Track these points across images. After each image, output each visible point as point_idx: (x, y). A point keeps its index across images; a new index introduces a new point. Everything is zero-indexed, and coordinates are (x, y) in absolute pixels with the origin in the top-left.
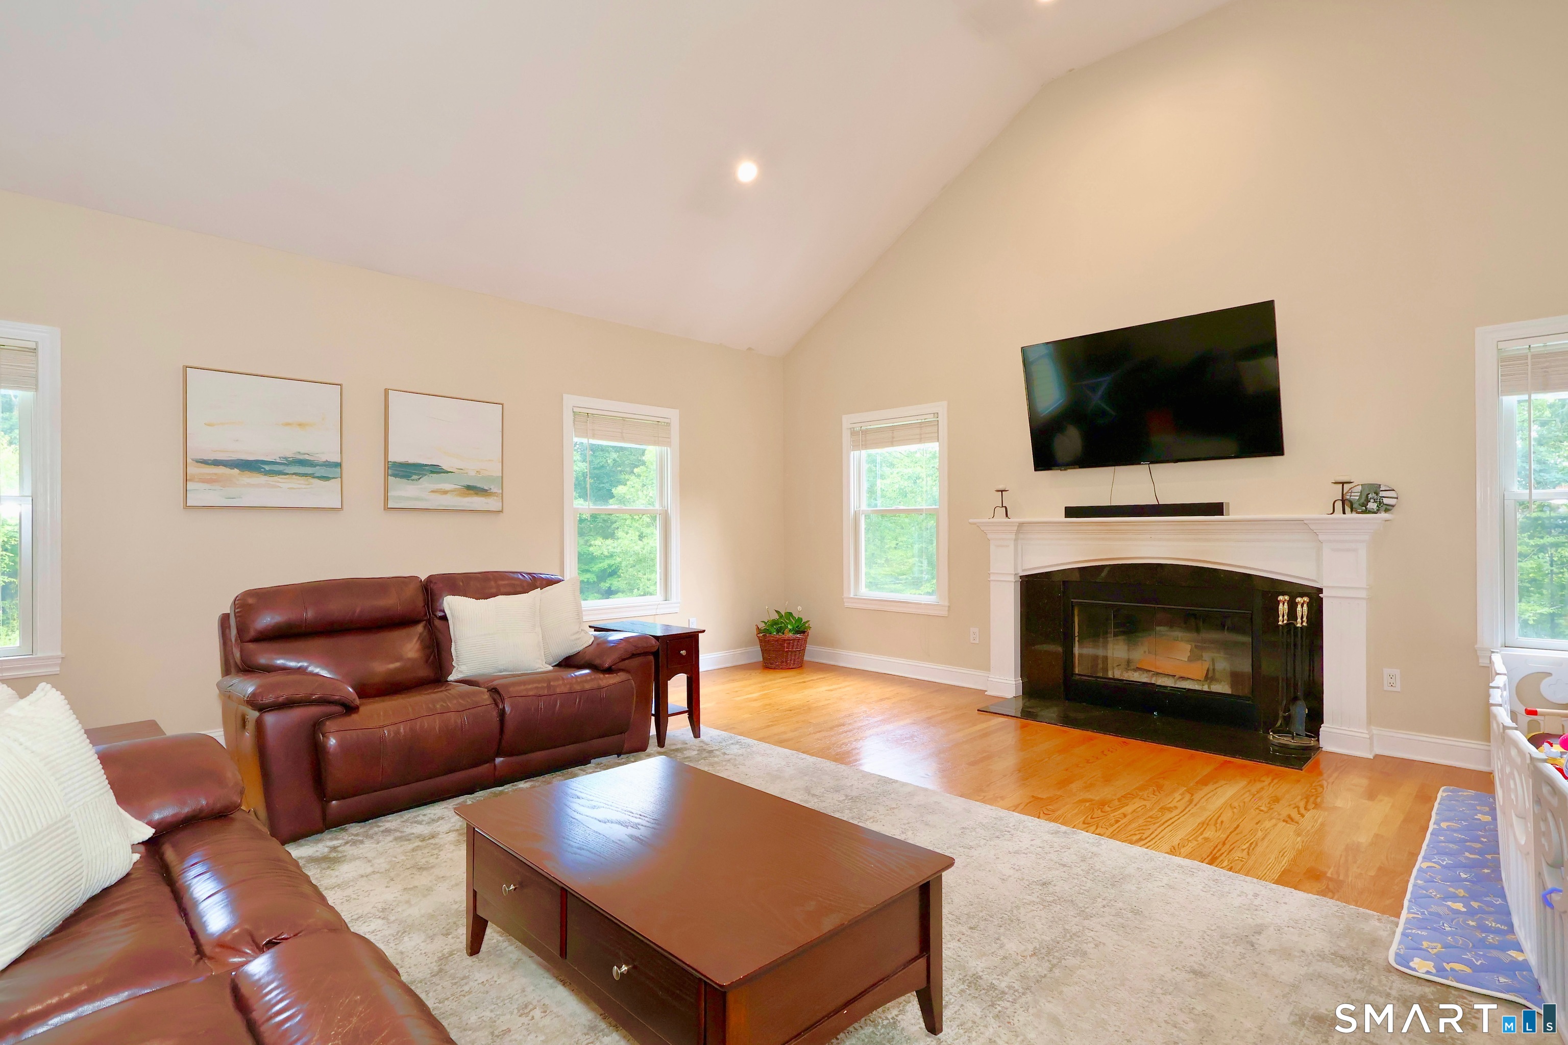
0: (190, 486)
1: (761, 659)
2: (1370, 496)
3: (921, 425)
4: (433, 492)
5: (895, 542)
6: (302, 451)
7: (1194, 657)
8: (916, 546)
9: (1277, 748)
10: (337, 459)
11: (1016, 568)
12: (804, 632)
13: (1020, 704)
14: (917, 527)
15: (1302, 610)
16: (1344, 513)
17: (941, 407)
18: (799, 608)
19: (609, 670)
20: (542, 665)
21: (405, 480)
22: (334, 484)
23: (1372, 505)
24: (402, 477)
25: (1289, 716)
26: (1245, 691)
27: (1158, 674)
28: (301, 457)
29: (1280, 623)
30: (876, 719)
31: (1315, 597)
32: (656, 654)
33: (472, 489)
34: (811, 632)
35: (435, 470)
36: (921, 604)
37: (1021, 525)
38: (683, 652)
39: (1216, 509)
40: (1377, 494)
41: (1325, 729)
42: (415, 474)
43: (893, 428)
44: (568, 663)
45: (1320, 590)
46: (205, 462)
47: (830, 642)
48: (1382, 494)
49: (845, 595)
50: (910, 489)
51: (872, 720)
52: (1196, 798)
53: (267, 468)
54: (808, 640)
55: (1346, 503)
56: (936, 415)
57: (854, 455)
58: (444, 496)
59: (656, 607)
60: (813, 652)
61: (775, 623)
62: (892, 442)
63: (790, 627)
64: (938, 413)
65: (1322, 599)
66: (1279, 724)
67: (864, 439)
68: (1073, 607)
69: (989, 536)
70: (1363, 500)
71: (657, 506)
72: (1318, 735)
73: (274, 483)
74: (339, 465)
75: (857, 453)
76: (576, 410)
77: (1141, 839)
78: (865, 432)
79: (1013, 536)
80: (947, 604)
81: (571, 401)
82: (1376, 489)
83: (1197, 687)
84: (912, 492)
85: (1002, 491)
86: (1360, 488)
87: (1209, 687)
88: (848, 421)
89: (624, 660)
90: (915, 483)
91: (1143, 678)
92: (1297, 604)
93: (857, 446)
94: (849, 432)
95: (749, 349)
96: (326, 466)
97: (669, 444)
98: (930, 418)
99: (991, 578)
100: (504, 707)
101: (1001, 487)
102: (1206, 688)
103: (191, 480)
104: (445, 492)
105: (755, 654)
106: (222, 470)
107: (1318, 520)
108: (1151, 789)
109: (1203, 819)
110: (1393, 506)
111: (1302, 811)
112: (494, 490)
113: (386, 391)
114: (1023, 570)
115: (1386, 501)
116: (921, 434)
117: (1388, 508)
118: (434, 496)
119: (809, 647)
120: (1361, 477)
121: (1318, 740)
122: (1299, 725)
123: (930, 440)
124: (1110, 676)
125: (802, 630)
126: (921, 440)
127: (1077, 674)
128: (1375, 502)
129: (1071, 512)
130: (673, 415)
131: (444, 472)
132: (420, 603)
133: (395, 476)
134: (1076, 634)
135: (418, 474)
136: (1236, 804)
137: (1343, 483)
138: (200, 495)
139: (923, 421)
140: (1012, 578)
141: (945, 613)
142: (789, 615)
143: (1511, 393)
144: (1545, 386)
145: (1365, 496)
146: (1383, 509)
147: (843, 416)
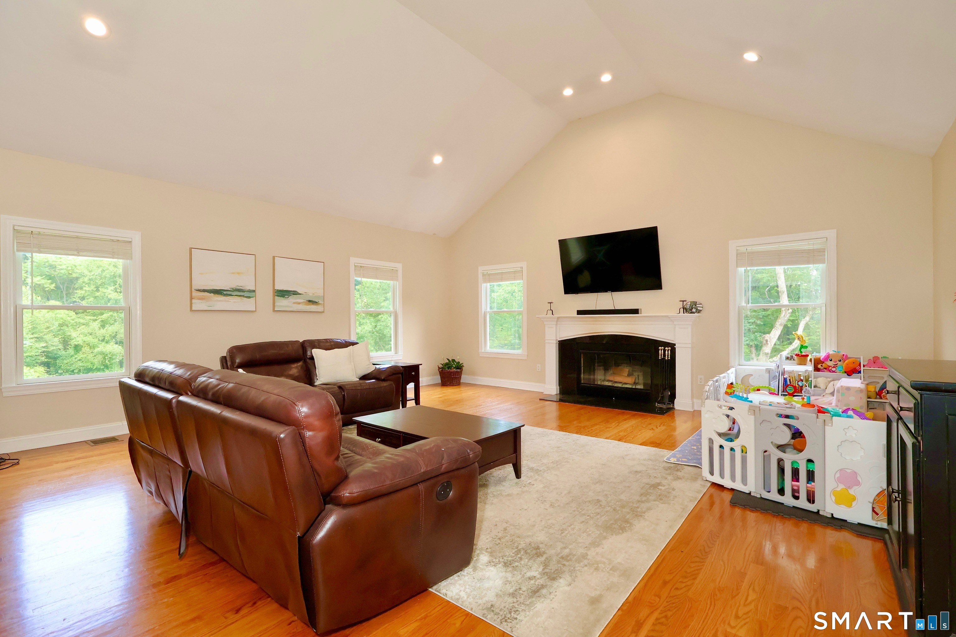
0: (193, 301)
1: (440, 382)
2: (693, 306)
3: (515, 272)
4: (294, 303)
5: (501, 327)
6: (239, 285)
7: (630, 375)
8: (513, 329)
9: (658, 409)
10: (253, 288)
11: (556, 337)
12: (460, 369)
13: (558, 397)
14: (513, 319)
15: (668, 353)
16: (684, 313)
17: (524, 265)
18: (458, 357)
19: (384, 380)
20: (354, 378)
21: (282, 298)
22: (252, 300)
23: (694, 310)
24: (281, 296)
25: (663, 396)
26: (649, 388)
27: (616, 382)
28: (239, 288)
29: (660, 358)
30: (495, 403)
31: (672, 346)
32: (402, 374)
33: (311, 302)
34: (464, 368)
35: (295, 293)
36: (515, 354)
37: (558, 318)
38: (413, 373)
39: (636, 311)
40: (695, 306)
41: (676, 401)
42: (286, 295)
43: (502, 273)
44: (364, 377)
45: (675, 345)
46: (199, 290)
47: (473, 373)
48: (697, 306)
49: (480, 351)
50: (509, 298)
51: (494, 404)
52: (620, 424)
53: (225, 293)
54: (463, 372)
55: (685, 310)
57: (484, 285)
58: (299, 305)
59: (391, 357)
60: (464, 378)
61: (447, 364)
62: (502, 280)
63: (454, 366)
64: (523, 267)
65: (675, 348)
66: (659, 399)
67: (490, 278)
68: (581, 354)
69: (545, 323)
70: (691, 308)
71: (392, 309)
72: (674, 403)
73: (228, 300)
74: (254, 291)
75: (485, 284)
76: (356, 264)
77: (596, 436)
78: (489, 275)
79: (555, 323)
80: (526, 354)
81: (354, 261)
82: (695, 303)
83: (630, 387)
84: (510, 300)
85: (550, 303)
86: (689, 303)
87: (635, 387)
88: (481, 269)
89: (390, 376)
90: (512, 295)
91: (610, 384)
92: (666, 350)
93: (485, 282)
94: (482, 274)
95: (434, 234)
96: (249, 292)
97: (397, 280)
98: (519, 269)
99: (546, 342)
100: (344, 394)
101: (550, 301)
102: (634, 387)
103: (194, 299)
104: (299, 303)
105: (438, 379)
106: (206, 294)
107: (673, 316)
108: (604, 422)
109: (620, 430)
110: (701, 310)
111: (658, 427)
112: (320, 302)
113: (274, 257)
114: (560, 338)
115: (699, 308)
116: (515, 277)
117: (699, 311)
118: (295, 305)
119: (463, 376)
120: (690, 299)
121: (674, 405)
122: (666, 400)
123: (519, 279)
124: (596, 383)
125: (460, 367)
126: (515, 279)
127: (582, 383)
128: (695, 309)
129: (580, 312)
130: (399, 266)
131: (299, 294)
132: (301, 352)
133: (278, 296)
134: (582, 366)
135: (288, 295)
136: (634, 426)
137: (683, 301)
138: (198, 305)
139: (516, 270)
140: (555, 342)
141: (525, 358)
142: (453, 360)
143: (741, 267)
144: (752, 265)
145: (691, 307)
146: (697, 312)
147: (479, 267)
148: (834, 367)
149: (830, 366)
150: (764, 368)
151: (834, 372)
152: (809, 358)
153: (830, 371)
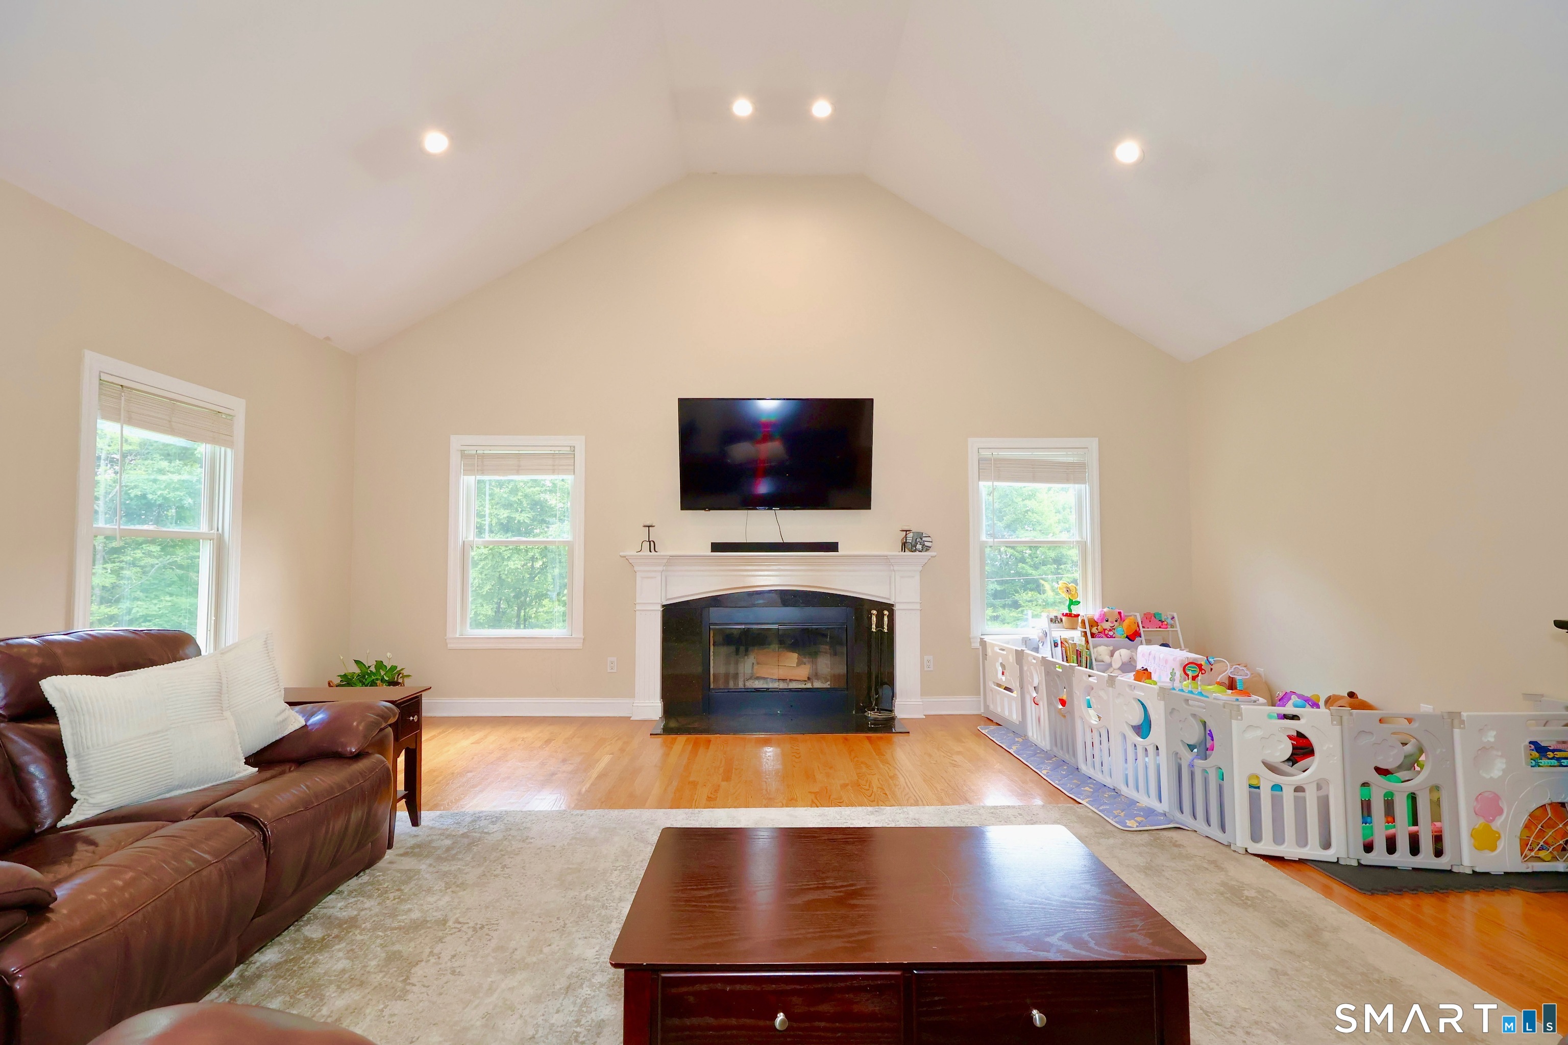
2: (918, 540)
3: (552, 456)
7: (800, 664)
9: (872, 722)
11: (658, 598)
13: (661, 724)
15: (884, 621)
16: (904, 551)
17: (579, 442)
23: (919, 547)
25: (879, 698)
26: (841, 685)
29: (873, 630)
31: (890, 609)
36: (552, 638)
37: (669, 559)
39: (832, 547)
40: (921, 539)
41: (897, 703)
43: (519, 456)
45: (893, 607)
48: (924, 539)
49: (450, 635)
55: (905, 545)
56: (573, 448)
57: (463, 481)
62: (518, 470)
63: (385, 678)
64: (574, 447)
65: (894, 612)
67: (480, 463)
68: (710, 630)
69: (636, 568)
70: (914, 543)
76: (104, 377)
78: (483, 456)
79: (661, 569)
80: (581, 636)
81: (96, 363)
82: (920, 535)
83: (803, 686)
85: (649, 527)
86: (912, 535)
87: (812, 685)
88: (457, 442)
91: (763, 685)
93: (469, 472)
94: (459, 454)
95: (328, 338)
97: (229, 444)
98: (564, 451)
99: (635, 610)
101: (648, 523)
102: (809, 686)
107: (891, 556)
110: (930, 547)
114: (665, 600)
115: (926, 544)
116: (552, 465)
117: (928, 549)
120: (912, 527)
121: (894, 712)
122: (886, 703)
123: (565, 472)
124: (740, 685)
126: (552, 471)
127: (712, 689)
128: (920, 544)
129: (717, 547)
130: (237, 406)
134: (712, 654)
137: (903, 531)
139: (558, 452)
140: (655, 607)
141: (579, 645)
142: (380, 665)
143: (987, 479)
144: (999, 478)
145: (914, 540)
146: (925, 549)
147: (451, 436)
148: (1110, 630)
149: (1105, 630)
150: (1020, 637)
151: (1111, 637)
152: (1080, 619)
153: (1107, 636)
